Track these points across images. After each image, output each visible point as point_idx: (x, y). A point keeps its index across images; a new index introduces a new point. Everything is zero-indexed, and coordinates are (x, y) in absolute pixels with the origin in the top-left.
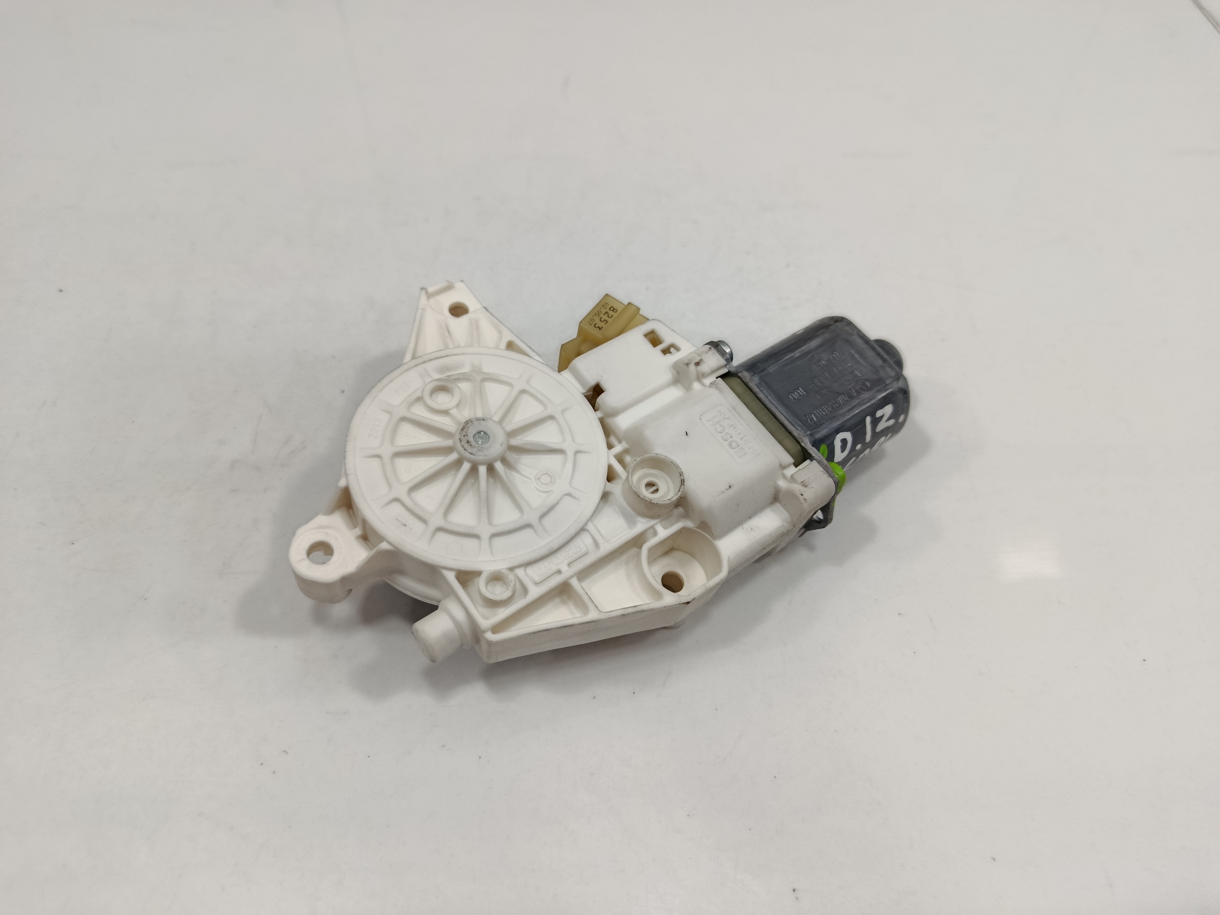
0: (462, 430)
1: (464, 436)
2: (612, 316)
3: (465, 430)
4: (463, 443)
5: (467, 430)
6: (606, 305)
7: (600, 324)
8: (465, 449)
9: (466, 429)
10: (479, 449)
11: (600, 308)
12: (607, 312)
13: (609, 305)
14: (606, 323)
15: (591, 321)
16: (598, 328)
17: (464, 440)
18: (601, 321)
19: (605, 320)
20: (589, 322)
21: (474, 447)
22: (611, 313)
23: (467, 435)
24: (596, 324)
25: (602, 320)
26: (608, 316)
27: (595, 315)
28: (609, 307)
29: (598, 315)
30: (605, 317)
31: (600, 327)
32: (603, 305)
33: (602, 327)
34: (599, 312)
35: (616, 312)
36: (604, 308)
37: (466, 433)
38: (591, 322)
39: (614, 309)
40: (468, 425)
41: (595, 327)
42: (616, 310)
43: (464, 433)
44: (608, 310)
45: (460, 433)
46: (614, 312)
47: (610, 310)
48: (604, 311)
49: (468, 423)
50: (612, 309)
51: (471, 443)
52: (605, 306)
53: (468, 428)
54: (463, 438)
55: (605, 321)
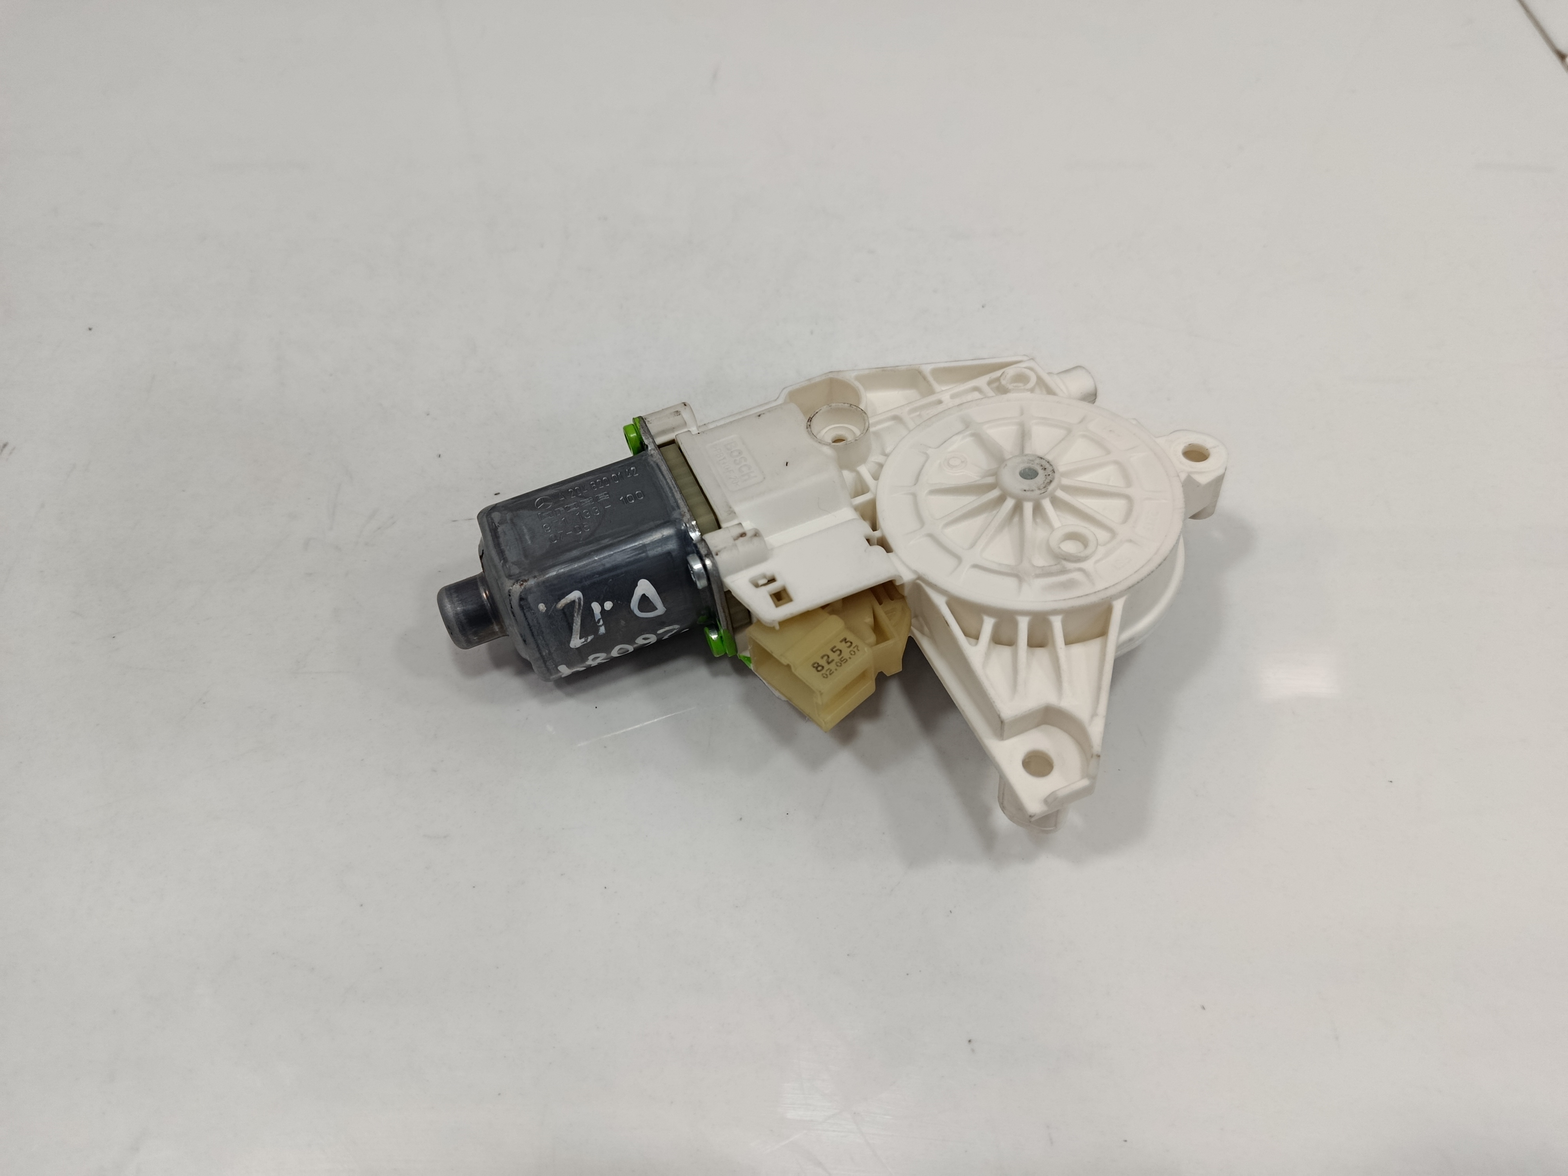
0: (1051, 481)
1: (1049, 475)
2: (822, 657)
3: (1048, 481)
4: (1051, 468)
5: (1045, 480)
6: (827, 675)
7: (843, 646)
8: (1048, 462)
9: (1046, 482)
10: (1032, 462)
11: (836, 670)
12: (829, 663)
13: (822, 674)
14: (835, 647)
15: (854, 652)
16: (848, 642)
17: (1049, 471)
18: (841, 651)
19: (834, 652)
20: (858, 650)
21: (1037, 464)
22: (823, 662)
23: (1046, 475)
24: (849, 647)
25: (838, 652)
26: (828, 657)
27: (847, 660)
28: (824, 671)
29: (842, 660)
30: (833, 656)
31: (844, 643)
32: (830, 674)
33: (841, 642)
34: (839, 665)
35: (814, 664)
36: (831, 670)
37: (1046, 478)
38: (855, 650)
39: (817, 668)
40: (1044, 486)
41: (851, 643)
42: (814, 667)
43: (1049, 478)
44: (826, 667)
45: (1053, 478)
46: (818, 664)
47: (823, 667)
48: (832, 666)
49: (1044, 488)
50: (819, 668)
51: (1042, 468)
52: (828, 673)
53: (1044, 483)
54: (1050, 473)
55: (834, 650)
